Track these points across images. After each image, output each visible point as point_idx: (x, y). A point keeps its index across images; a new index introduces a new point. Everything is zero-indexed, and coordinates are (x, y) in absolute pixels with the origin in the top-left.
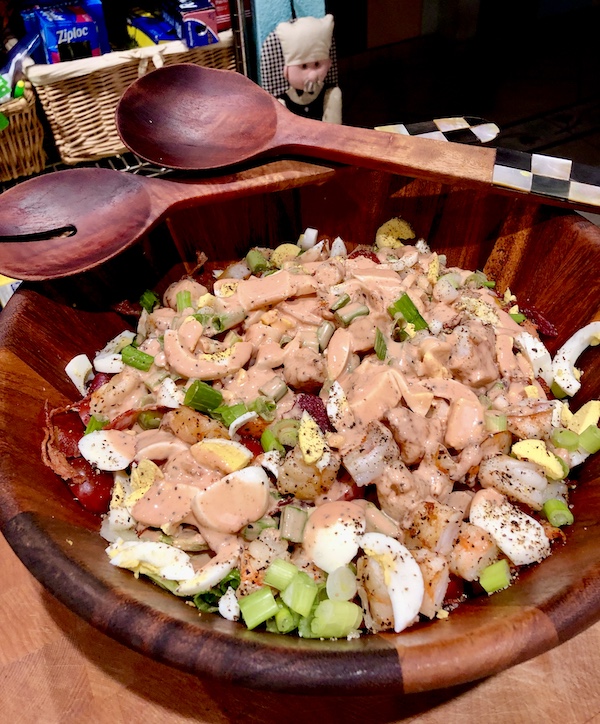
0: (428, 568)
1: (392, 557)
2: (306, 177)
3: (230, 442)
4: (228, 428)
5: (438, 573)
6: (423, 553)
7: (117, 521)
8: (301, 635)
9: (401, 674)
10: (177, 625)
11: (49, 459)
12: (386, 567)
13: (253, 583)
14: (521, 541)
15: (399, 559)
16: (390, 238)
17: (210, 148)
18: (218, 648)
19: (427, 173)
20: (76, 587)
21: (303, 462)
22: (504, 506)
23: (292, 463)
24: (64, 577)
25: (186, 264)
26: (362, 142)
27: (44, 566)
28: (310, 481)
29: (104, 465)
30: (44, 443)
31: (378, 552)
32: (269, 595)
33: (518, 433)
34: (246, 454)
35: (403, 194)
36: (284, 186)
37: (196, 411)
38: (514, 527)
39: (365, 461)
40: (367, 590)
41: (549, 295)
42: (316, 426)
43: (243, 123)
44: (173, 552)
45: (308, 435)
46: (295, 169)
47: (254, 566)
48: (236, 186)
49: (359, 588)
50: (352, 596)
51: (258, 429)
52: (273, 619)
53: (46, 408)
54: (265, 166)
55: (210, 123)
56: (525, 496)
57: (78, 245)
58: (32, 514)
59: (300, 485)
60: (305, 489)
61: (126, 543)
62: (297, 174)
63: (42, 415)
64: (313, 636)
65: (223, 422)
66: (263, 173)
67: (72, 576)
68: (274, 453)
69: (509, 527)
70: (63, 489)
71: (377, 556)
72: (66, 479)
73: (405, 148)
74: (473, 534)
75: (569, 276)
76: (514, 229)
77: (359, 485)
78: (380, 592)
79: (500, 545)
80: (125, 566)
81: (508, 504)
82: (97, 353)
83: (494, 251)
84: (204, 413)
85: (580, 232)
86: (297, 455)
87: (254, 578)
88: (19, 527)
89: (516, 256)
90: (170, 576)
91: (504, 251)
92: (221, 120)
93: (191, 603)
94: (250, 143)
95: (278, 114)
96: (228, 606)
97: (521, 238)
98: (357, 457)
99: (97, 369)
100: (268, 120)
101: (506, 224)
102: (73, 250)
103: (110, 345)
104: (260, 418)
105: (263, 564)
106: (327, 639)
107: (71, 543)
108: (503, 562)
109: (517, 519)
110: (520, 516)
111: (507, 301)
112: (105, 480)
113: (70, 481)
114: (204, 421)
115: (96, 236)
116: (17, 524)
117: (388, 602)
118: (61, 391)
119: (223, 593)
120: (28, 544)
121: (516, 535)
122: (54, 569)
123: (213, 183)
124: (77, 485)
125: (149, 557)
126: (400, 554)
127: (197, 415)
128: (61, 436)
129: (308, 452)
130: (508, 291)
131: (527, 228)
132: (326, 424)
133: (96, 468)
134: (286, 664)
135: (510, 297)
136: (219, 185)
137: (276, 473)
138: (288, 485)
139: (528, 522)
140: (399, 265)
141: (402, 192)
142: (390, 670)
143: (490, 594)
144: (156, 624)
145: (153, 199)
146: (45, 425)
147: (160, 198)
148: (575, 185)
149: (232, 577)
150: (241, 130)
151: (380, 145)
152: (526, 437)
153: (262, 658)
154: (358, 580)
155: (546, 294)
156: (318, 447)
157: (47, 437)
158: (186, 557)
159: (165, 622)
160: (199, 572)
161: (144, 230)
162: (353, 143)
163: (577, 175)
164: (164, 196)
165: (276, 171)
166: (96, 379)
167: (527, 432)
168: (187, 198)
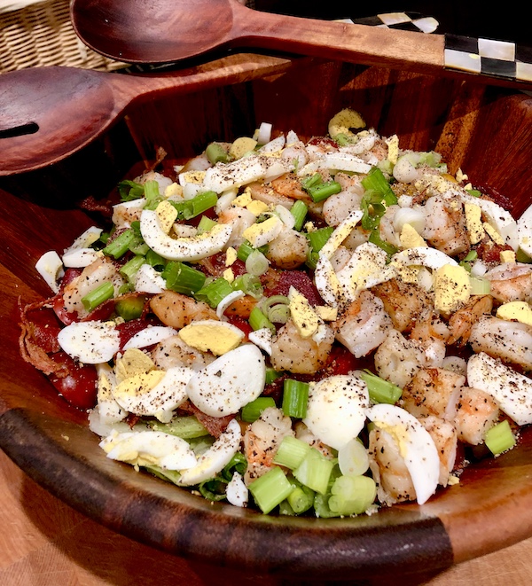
0: (438, 435)
1: (404, 427)
2: (264, 68)
3: (220, 323)
4: (215, 309)
5: (449, 439)
6: (431, 420)
7: (108, 414)
8: (317, 515)
9: (449, 544)
10: (198, 515)
11: (28, 354)
12: (400, 438)
13: (262, 464)
14: (523, 400)
15: (411, 429)
16: (342, 128)
17: (167, 44)
18: (249, 536)
19: (382, 59)
20: (81, 484)
21: (299, 336)
22: (498, 368)
23: (287, 338)
24: (66, 474)
25: (146, 162)
26: (317, 31)
27: (43, 465)
28: (306, 356)
29: (87, 358)
30: (21, 338)
31: (390, 424)
32: (281, 476)
33: (501, 298)
34: (238, 334)
35: (352, 87)
36: (243, 78)
37: (181, 294)
38: (512, 387)
39: (363, 331)
40: (379, 463)
41: (501, 172)
42: (306, 300)
43: (198, 19)
44: (172, 440)
45: (300, 309)
46: (254, 61)
47: (260, 447)
48: (196, 78)
49: (372, 461)
50: (365, 470)
51: (245, 308)
52: (286, 501)
53: (19, 303)
54: (223, 59)
55: (164, 21)
56: (518, 356)
57: (41, 141)
58: (21, 410)
59: (295, 361)
60: (302, 365)
61: (121, 435)
62: (255, 66)
63: (16, 311)
64: (334, 515)
65: (209, 303)
66: (222, 66)
67: (74, 472)
68: (266, 331)
69: (508, 388)
70: (46, 384)
71: (389, 427)
72: (48, 374)
73: (359, 36)
74: (474, 398)
75: (520, 152)
76: (462, 113)
77: (357, 356)
78: (396, 464)
79: (503, 406)
80: (123, 459)
81: (503, 366)
82: (65, 250)
83: (443, 135)
84: (188, 295)
85: (528, 109)
86: (291, 330)
87: (262, 460)
88: (9, 425)
89: (465, 137)
90: (171, 466)
91: (452, 134)
92: (177, 17)
93: (197, 493)
94: (208, 37)
95: (234, 9)
96: (236, 492)
97: (469, 121)
98: (354, 328)
99: (66, 265)
100: (224, 15)
101: (453, 109)
102: (36, 146)
103: (77, 242)
104: (247, 296)
105: (270, 444)
106: (347, 517)
107: (67, 438)
108: (505, 424)
109: (513, 380)
110: (516, 377)
111: (460, 181)
112: (89, 373)
113: (53, 375)
114: (190, 304)
115: (59, 132)
116: (6, 422)
117: (407, 474)
118: (33, 288)
119: (230, 480)
120: (21, 443)
121: (516, 395)
122: (54, 467)
123: (175, 76)
124: (61, 380)
125: (148, 448)
126: (411, 424)
127: (181, 298)
128: (37, 332)
129: (304, 326)
130: (460, 171)
131: (474, 110)
132: (316, 299)
133: (78, 362)
134: (327, 546)
135: (462, 176)
136: (180, 78)
137: (269, 350)
138: (283, 362)
139: (524, 381)
140: (359, 148)
141: (351, 85)
142: (438, 541)
143: (497, 455)
144: (176, 516)
145: (115, 92)
146: (21, 321)
147: (123, 92)
148: (520, 65)
149: (237, 460)
150: (197, 26)
151: (335, 34)
152: (509, 299)
153: (299, 542)
154: (371, 453)
155: (498, 170)
156: (312, 320)
157: (24, 332)
158: (186, 445)
159: (185, 512)
160: (200, 460)
161: (109, 122)
162: (309, 33)
163: (522, 55)
164: (127, 91)
165: (235, 63)
166: (66, 275)
167: (509, 295)
168: (150, 90)
